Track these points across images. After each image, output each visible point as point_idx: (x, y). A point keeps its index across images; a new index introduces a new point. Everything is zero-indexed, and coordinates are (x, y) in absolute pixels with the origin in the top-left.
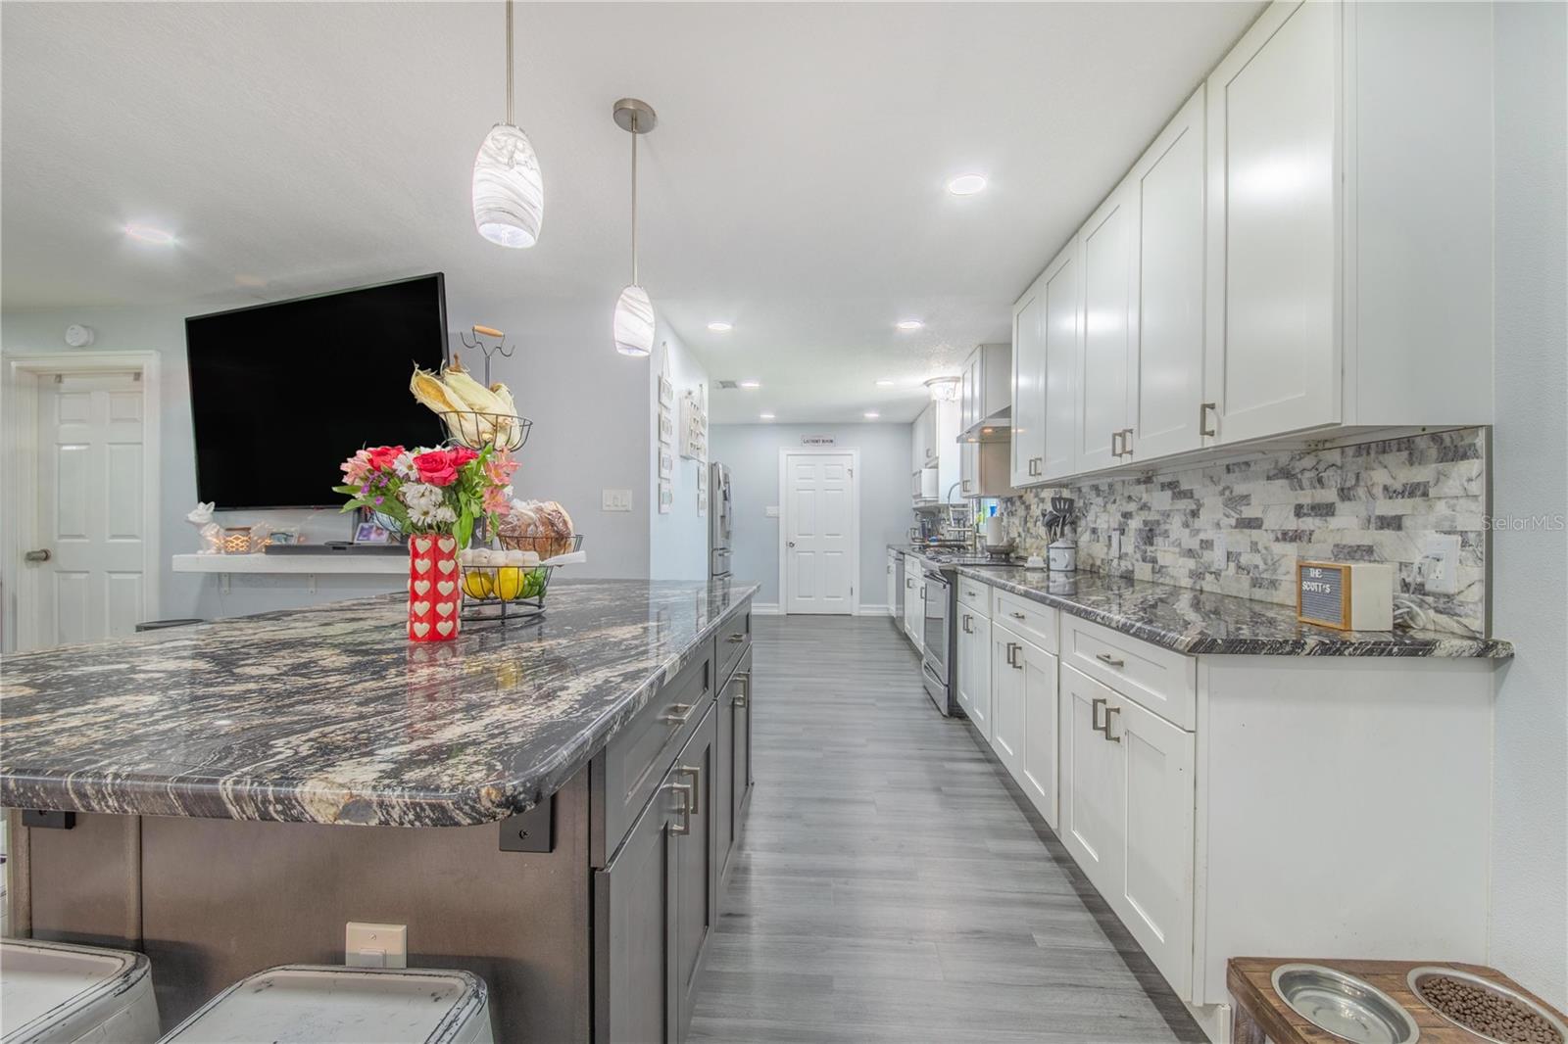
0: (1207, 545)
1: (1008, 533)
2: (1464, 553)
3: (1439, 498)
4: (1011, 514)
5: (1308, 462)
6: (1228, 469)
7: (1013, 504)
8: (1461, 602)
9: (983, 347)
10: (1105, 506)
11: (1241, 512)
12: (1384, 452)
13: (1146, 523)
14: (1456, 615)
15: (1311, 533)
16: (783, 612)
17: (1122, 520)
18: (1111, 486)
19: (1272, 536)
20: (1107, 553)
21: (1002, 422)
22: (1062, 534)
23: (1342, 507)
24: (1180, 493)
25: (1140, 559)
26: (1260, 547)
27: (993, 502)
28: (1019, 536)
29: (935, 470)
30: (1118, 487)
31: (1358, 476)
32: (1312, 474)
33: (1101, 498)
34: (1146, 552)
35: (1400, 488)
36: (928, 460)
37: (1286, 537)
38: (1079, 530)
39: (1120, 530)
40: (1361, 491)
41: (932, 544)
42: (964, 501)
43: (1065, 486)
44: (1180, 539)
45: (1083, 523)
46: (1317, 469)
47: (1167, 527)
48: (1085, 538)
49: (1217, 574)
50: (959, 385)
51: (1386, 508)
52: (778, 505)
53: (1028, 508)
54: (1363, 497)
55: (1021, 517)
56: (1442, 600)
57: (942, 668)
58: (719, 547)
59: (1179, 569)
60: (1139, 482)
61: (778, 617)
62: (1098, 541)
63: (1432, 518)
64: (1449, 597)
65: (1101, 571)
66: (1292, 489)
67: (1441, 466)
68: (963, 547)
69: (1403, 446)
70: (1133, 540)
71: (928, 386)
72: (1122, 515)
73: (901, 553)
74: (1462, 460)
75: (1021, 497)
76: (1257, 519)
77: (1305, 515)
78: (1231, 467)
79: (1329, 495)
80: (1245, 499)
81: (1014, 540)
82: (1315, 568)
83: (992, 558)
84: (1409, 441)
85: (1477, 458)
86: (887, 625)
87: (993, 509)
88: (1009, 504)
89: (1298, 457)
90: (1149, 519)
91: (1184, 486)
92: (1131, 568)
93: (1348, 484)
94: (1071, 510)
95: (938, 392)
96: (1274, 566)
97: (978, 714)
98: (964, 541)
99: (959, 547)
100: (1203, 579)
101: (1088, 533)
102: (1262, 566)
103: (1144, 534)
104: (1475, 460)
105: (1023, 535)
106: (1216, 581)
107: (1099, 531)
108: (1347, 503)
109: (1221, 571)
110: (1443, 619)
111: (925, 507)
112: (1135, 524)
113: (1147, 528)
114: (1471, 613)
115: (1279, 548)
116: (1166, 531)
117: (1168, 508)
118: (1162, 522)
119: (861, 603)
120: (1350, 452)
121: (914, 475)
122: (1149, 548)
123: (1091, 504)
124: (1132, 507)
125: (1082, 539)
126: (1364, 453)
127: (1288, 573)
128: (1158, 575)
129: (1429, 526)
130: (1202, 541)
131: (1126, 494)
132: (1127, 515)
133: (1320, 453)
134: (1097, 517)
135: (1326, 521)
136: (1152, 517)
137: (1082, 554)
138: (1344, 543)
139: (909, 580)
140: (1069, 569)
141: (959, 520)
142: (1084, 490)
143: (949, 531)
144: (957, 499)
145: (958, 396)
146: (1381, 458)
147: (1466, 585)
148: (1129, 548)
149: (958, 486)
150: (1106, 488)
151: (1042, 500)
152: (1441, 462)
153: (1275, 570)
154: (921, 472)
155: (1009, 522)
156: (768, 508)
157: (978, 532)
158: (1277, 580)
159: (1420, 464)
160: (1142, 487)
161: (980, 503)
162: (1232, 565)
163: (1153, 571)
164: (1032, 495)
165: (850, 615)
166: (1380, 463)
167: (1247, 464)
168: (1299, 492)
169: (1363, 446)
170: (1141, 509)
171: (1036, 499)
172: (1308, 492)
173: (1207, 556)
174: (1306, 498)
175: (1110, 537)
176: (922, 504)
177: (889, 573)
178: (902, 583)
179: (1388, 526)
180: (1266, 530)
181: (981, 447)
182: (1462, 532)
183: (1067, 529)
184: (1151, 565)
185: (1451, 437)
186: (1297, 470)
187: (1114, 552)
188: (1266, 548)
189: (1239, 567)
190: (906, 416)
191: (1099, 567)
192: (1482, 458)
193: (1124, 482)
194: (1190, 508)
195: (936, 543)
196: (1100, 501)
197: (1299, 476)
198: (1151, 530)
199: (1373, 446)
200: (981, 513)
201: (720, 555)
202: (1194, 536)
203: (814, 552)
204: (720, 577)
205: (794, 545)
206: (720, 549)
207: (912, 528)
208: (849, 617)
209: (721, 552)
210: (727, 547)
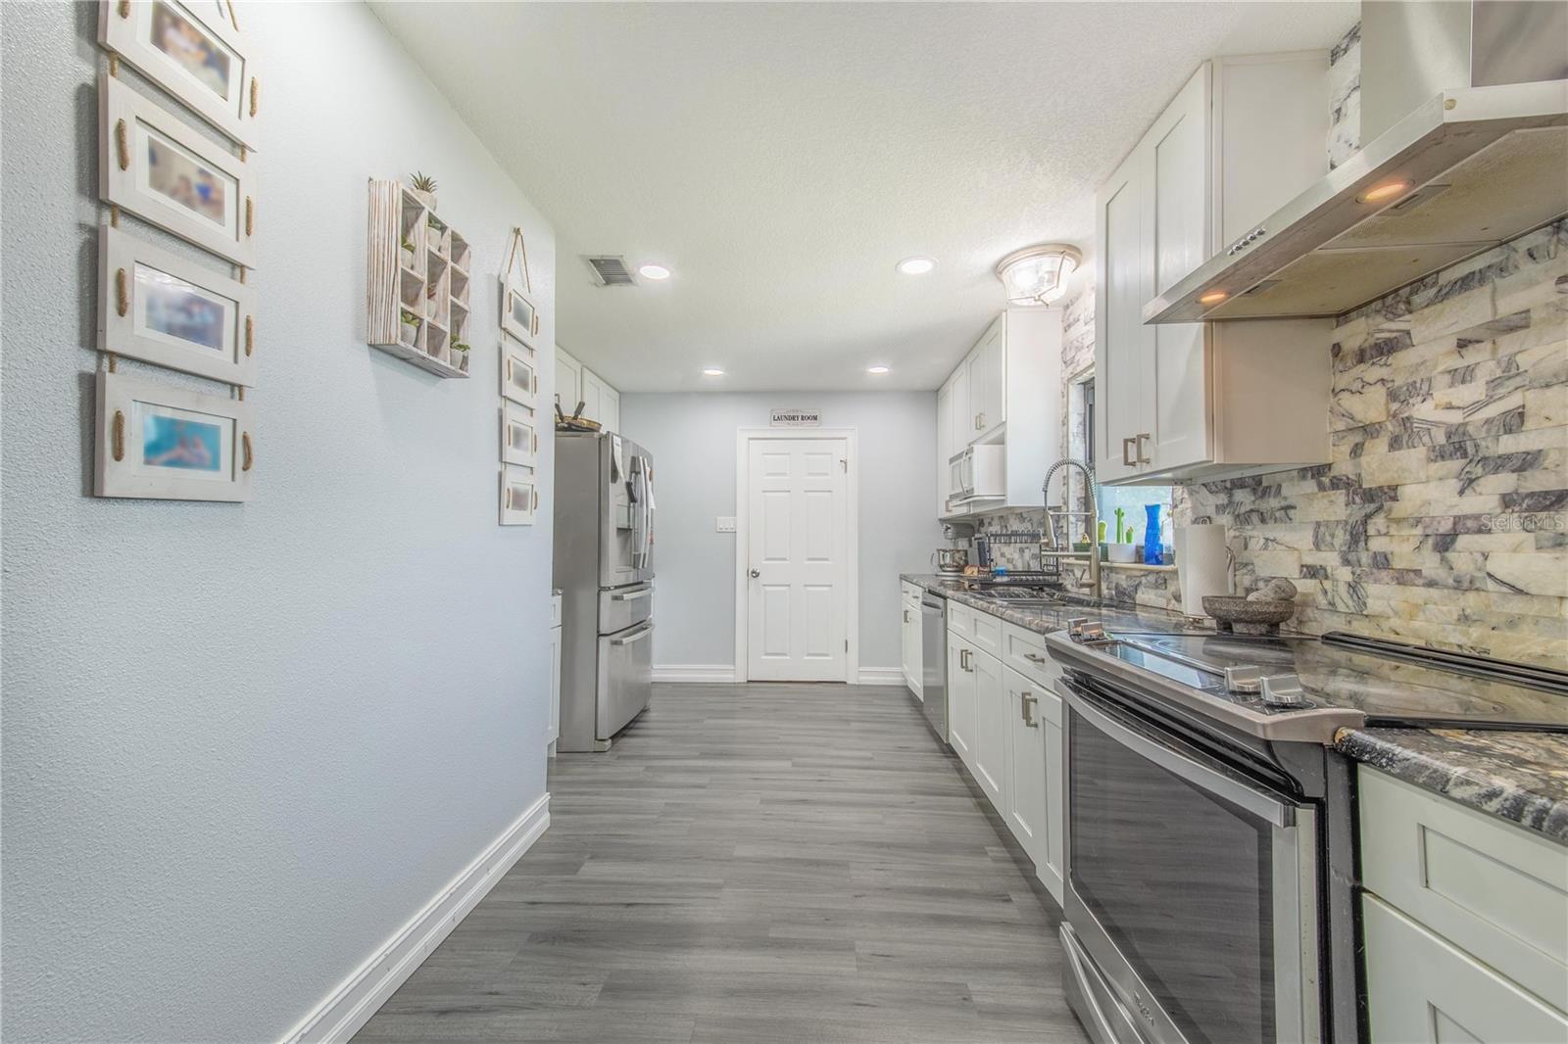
16: (742, 679)
29: (1001, 446)
36: (981, 431)
52: (735, 515)
58: (616, 584)
61: (735, 685)
73: (938, 595)
119: (860, 666)
165: (845, 683)
176: (961, 510)
177: (906, 621)
201: (616, 598)
203: (789, 585)
204: (615, 638)
205: (758, 575)
206: (616, 587)
207: (938, 550)
208: (842, 687)
209: (617, 592)
210: (642, 583)
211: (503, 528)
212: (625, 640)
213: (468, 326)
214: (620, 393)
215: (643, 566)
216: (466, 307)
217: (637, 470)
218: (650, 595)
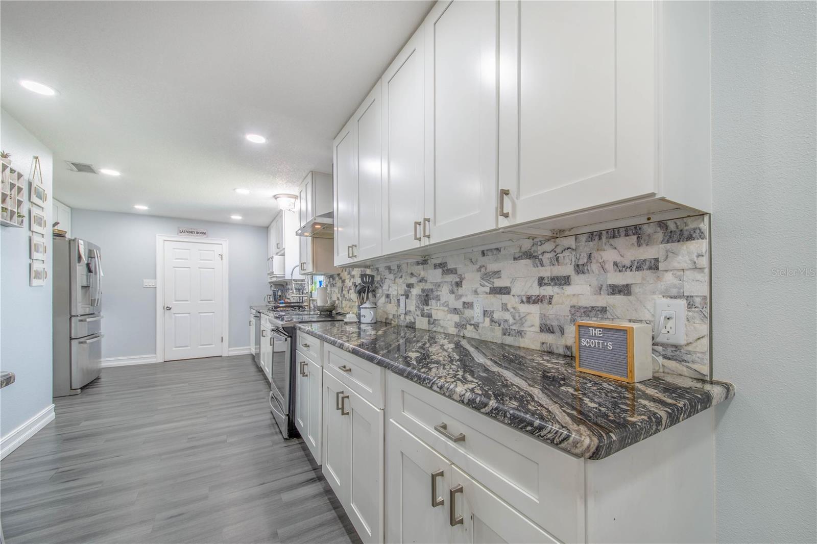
0: (468, 305)
1: (331, 298)
2: (690, 314)
3: (666, 271)
4: (333, 285)
5: (548, 246)
6: (483, 253)
7: (334, 279)
8: (690, 351)
9: (313, 173)
10: (395, 280)
11: (493, 283)
12: (614, 237)
13: (423, 291)
14: (683, 361)
15: (551, 297)
16: (161, 360)
17: (406, 288)
18: (399, 267)
19: (517, 300)
20: (397, 311)
21: (327, 221)
22: (367, 298)
23: (576, 279)
24: (448, 270)
25: (420, 315)
26: (509, 306)
27: (321, 278)
28: (338, 299)
29: (284, 257)
30: (404, 267)
31: (590, 256)
32: (552, 255)
33: (392, 275)
34: (424, 310)
35: (628, 264)
36: (278, 250)
37: (530, 300)
38: (378, 295)
39: (405, 295)
40: (594, 267)
41: (281, 305)
42: (302, 277)
43: (368, 267)
44: (448, 301)
45: (380, 291)
46: (555, 252)
47: (439, 293)
48: (382, 301)
49: (476, 326)
50: (298, 201)
51: (619, 279)
52: (156, 279)
53: (343, 281)
54: (597, 272)
55: (339, 287)
56: (670, 350)
57: (285, 401)
58: (79, 314)
59: (448, 322)
60: (418, 263)
61: (156, 365)
62: (390, 303)
63: (661, 286)
64: (677, 347)
65: (392, 322)
66: (534, 266)
67: (669, 246)
68: (302, 307)
69: (630, 232)
70: (414, 302)
71: (276, 199)
72: (407, 286)
73: (259, 312)
74: (687, 241)
75: (339, 275)
76: (506, 287)
77: (546, 284)
78: (485, 252)
79: (566, 269)
80: (497, 273)
81: (334, 302)
82: (595, 328)
83: (321, 314)
84: (636, 228)
85: (702, 239)
86: (250, 361)
87: (320, 282)
88: (331, 279)
89: (539, 243)
90: (426, 288)
91: (451, 266)
92: (413, 321)
93: (581, 262)
94: (372, 282)
95: (283, 203)
96: (521, 320)
97: (311, 440)
98: (302, 303)
99: (300, 307)
100: (466, 329)
101: (384, 297)
102: (511, 321)
103: (423, 298)
104: (700, 240)
105: (340, 299)
106: (475, 330)
107: (391, 296)
108: (581, 276)
109: (479, 323)
110: (672, 364)
111: (276, 281)
112: (415, 291)
113: (425, 294)
114: (699, 360)
115: (524, 308)
116: (438, 296)
117: (439, 280)
118: (434, 290)
119: (229, 347)
120: (583, 238)
121: (269, 259)
122: (426, 308)
123: (386, 278)
124: (413, 280)
125: (380, 301)
126: (597, 238)
127: (532, 326)
128: (432, 326)
129: (657, 293)
130: (464, 303)
131: (409, 272)
132: (410, 286)
133: (557, 240)
134: (389, 287)
135: (562, 288)
136: (428, 286)
137: (380, 311)
138: (580, 304)
139: (262, 331)
140: (373, 322)
141: (299, 290)
142: (380, 269)
143: (293, 296)
144: (297, 276)
145: (297, 209)
146: (611, 241)
147: (695, 338)
148: (412, 307)
149: (298, 267)
150: (396, 268)
151: (353, 277)
152: (668, 242)
153: (522, 324)
154: (273, 257)
155: (331, 291)
156: (144, 280)
157: (311, 297)
158: (523, 331)
159: (647, 245)
160: (421, 267)
161: (312, 279)
162: (487, 320)
163: (429, 323)
164: (346, 273)
165: (221, 356)
166: (611, 245)
167: (498, 250)
168: (540, 268)
169: (595, 234)
170: (420, 281)
171: (349, 276)
172: (548, 268)
173: (468, 313)
174: (547, 272)
175: (398, 300)
176: (274, 279)
177: (251, 325)
178: (260, 334)
179: (620, 292)
180: (513, 295)
181: (313, 241)
182: (688, 297)
183: (370, 294)
184: (428, 319)
185: (676, 224)
186: (539, 253)
187: (402, 310)
188: (514, 308)
189: (492, 321)
190: (263, 221)
191: (391, 320)
192: (706, 239)
193: (407, 263)
194: (455, 280)
195: (283, 305)
196: (392, 276)
197: (540, 257)
198: (427, 295)
199: (604, 233)
200: (314, 285)
201: (81, 321)
202: (458, 299)
203: (189, 313)
204: (82, 340)
205: (170, 309)
206: (81, 315)
207: (267, 295)
208: (220, 358)
209: (82, 318)
210: (94, 314)
211: (32, 288)
212: (88, 341)
213: (23, 208)
214: (72, 209)
215: (97, 305)
216: (22, 200)
217: (92, 256)
218: (100, 320)
